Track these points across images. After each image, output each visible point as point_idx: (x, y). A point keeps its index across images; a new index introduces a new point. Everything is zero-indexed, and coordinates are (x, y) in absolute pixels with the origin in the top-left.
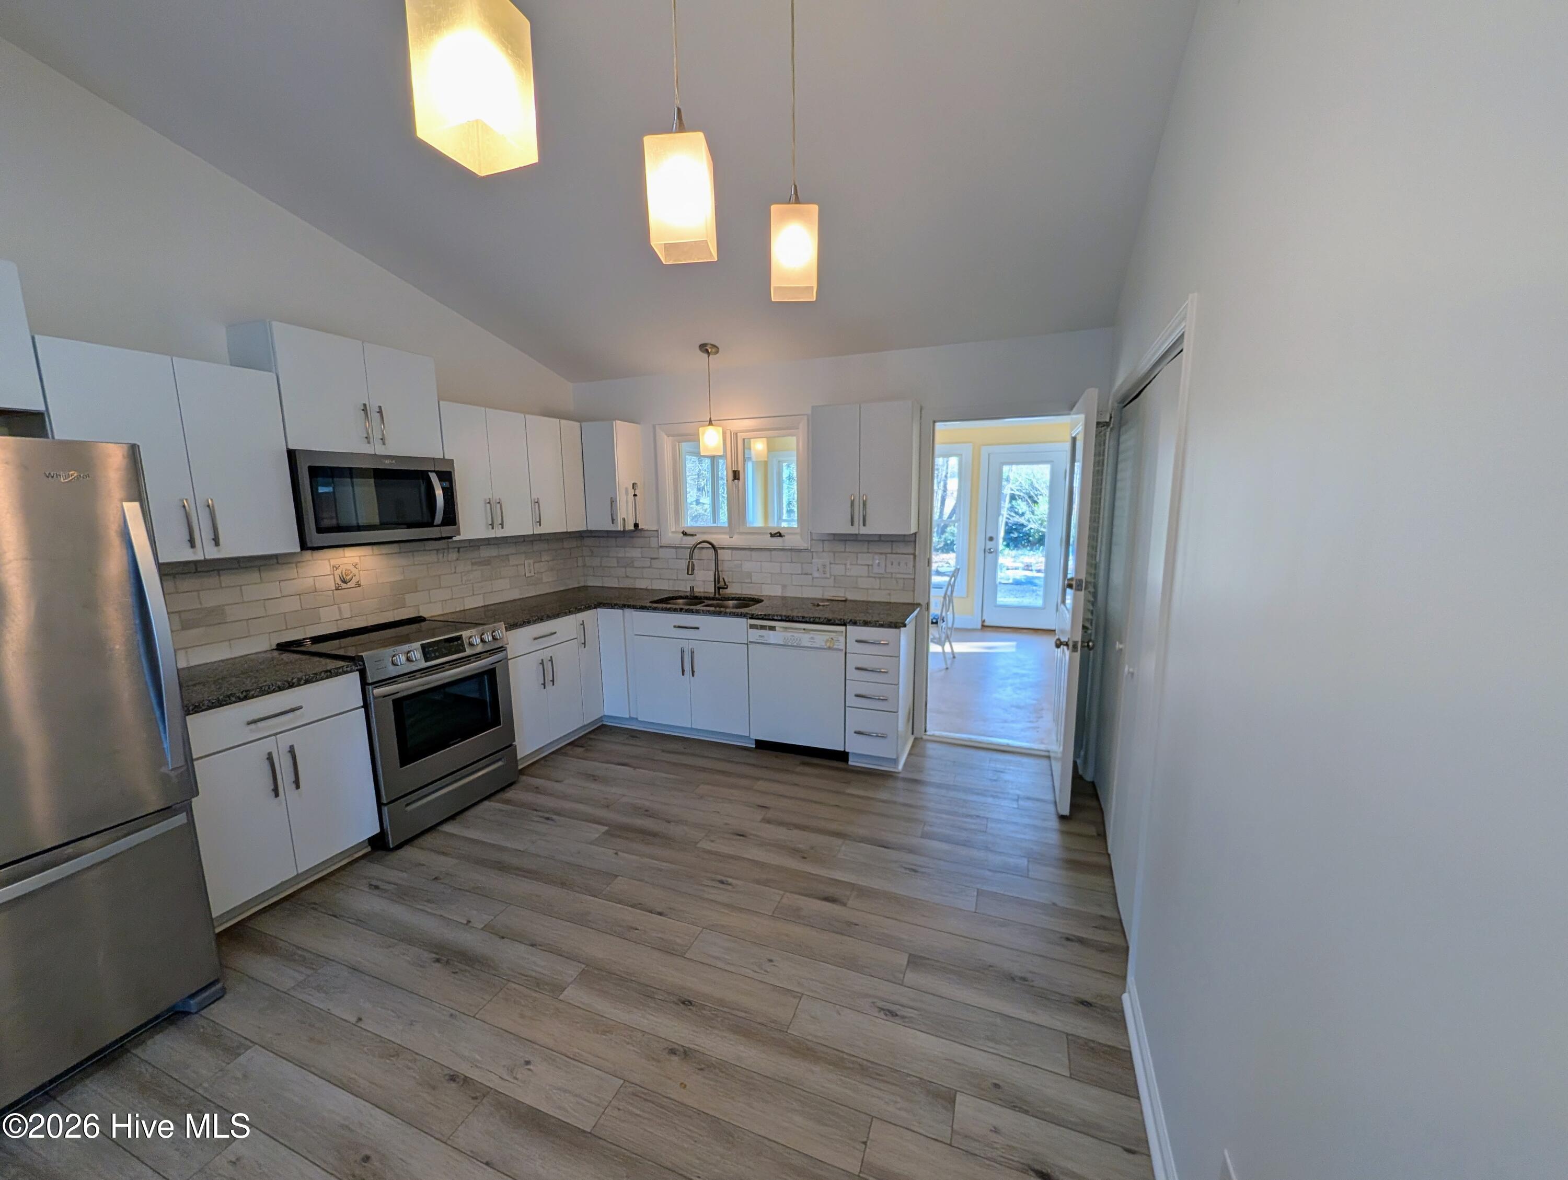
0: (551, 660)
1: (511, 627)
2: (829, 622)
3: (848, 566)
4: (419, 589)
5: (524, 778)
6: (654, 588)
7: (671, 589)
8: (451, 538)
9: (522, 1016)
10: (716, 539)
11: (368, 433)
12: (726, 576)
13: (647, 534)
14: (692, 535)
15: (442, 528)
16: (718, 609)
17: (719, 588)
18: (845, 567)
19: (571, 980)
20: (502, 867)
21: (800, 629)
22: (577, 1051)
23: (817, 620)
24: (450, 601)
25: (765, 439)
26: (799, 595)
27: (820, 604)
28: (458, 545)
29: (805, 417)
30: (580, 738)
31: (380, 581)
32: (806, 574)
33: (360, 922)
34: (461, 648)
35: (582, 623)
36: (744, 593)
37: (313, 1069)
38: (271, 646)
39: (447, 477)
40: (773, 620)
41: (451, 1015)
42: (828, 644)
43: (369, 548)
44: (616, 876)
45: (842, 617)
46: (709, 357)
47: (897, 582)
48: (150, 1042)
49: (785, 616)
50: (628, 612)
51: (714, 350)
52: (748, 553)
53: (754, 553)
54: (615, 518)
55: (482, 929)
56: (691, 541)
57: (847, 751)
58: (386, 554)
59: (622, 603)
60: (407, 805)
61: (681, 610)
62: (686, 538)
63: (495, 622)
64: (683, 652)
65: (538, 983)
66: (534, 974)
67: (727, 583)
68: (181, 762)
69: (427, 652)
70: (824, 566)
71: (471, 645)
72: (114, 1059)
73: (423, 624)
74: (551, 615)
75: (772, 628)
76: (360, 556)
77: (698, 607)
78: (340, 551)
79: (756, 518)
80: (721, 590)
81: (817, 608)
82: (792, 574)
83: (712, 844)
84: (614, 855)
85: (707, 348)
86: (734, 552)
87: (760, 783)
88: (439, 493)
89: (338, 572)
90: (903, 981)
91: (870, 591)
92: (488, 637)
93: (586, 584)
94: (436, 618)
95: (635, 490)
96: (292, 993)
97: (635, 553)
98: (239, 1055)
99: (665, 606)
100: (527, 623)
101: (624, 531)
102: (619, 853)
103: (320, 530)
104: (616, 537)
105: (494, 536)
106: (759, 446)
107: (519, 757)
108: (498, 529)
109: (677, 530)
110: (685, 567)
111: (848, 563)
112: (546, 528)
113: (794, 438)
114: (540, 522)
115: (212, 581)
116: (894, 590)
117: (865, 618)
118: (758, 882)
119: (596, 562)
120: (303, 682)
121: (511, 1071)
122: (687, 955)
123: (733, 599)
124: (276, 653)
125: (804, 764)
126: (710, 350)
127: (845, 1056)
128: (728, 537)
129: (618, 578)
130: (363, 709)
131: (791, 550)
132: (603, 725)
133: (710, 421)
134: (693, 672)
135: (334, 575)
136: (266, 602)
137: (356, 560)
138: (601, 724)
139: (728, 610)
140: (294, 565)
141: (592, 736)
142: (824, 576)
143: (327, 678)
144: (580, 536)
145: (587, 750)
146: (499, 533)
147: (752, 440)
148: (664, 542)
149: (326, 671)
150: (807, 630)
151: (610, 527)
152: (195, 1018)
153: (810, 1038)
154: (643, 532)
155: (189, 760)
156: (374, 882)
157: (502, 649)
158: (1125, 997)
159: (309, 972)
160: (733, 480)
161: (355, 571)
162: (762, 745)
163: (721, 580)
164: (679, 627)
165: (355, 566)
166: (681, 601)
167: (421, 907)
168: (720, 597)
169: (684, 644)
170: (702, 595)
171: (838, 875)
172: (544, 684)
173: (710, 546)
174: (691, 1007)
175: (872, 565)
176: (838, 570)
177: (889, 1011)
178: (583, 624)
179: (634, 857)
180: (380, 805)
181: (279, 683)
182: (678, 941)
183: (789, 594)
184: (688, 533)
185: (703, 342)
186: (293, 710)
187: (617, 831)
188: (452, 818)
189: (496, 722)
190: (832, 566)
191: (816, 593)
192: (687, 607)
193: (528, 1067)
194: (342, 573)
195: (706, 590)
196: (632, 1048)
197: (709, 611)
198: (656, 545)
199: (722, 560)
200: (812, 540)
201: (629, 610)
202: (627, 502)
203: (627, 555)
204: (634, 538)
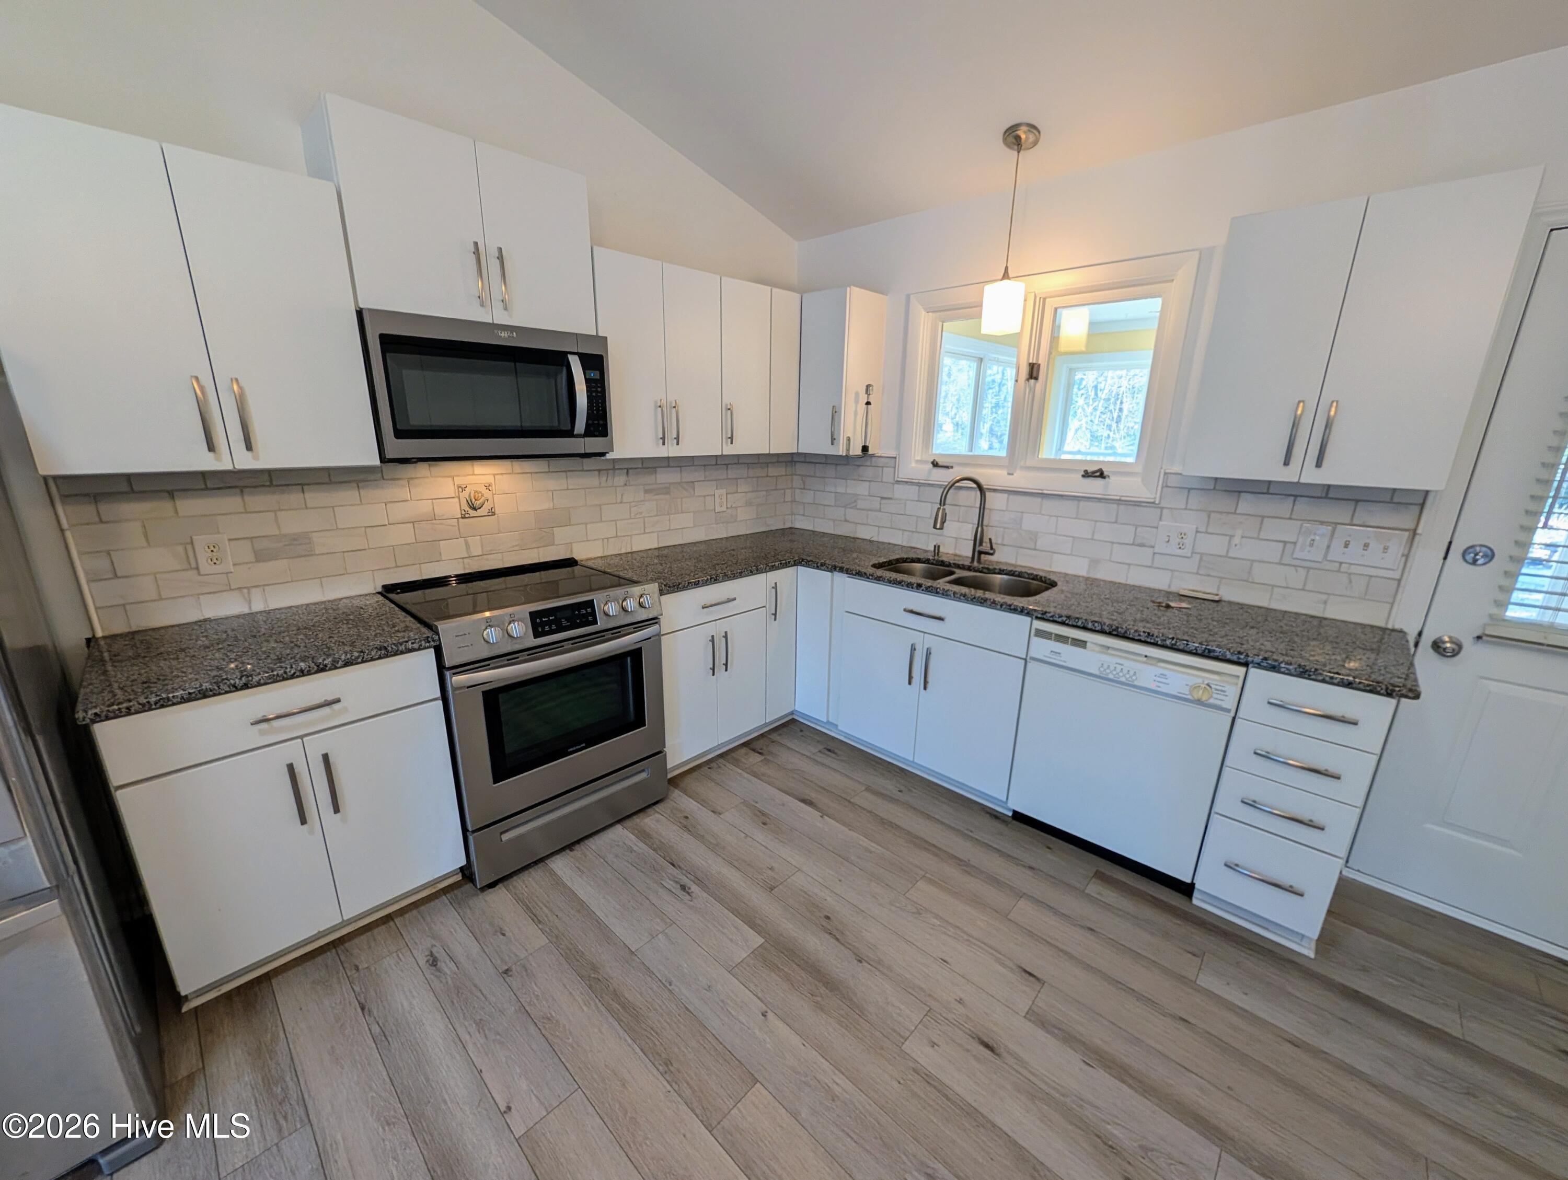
0: (726, 637)
1: (670, 587)
3: (1237, 540)
4: (572, 523)
6: (881, 540)
7: (905, 544)
8: (603, 454)
10: (986, 476)
11: (483, 293)
12: (990, 533)
13: (881, 462)
14: (947, 467)
15: (586, 439)
17: (980, 553)
18: (1231, 541)
21: (1137, 655)
24: (613, 539)
26: (1122, 580)
27: (1172, 604)
30: (760, 736)
31: (521, 509)
32: (1142, 545)
34: (590, 618)
35: (774, 585)
36: (1019, 563)
38: (375, 589)
39: (595, 363)
40: (1085, 628)
42: (1197, 694)
43: (507, 464)
46: (1019, 151)
47: (1354, 581)
50: (840, 578)
51: (1030, 137)
52: (1037, 500)
53: (1047, 503)
54: (835, 437)
56: (944, 477)
58: (531, 473)
59: (832, 563)
60: (503, 833)
61: (919, 586)
62: (937, 471)
63: (645, 583)
64: (913, 649)
67: (994, 546)
69: (542, 622)
70: (1182, 536)
71: (607, 614)
74: (730, 573)
75: (1082, 644)
76: (494, 475)
77: (946, 583)
78: (466, 467)
80: (983, 553)
82: (1113, 543)
86: (1013, 497)
88: (583, 387)
89: (465, 494)
92: (630, 604)
93: (793, 526)
94: (593, 563)
95: (869, 395)
97: (861, 489)
99: (891, 573)
100: (693, 584)
101: (847, 457)
104: (834, 464)
105: (670, 454)
106: (1077, 321)
107: (669, 766)
108: (672, 445)
109: (925, 457)
110: (931, 515)
111: (1239, 533)
112: (741, 447)
113: (1159, 302)
114: (729, 437)
115: (293, 498)
116: (1343, 596)
119: (808, 497)
123: (1001, 572)
126: (1023, 138)
128: (1005, 472)
129: (835, 521)
130: (439, 702)
131: (1119, 502)
133: (1006, 269)
134: (926, 682)
135: (459, 497)
136: (368, 529)
137: (490, 479)
138: (791, 718)
139: (993, 595)
140: (405, 482)
141: (774, 736)
142: (1179, 552)
144: (791, 460)
146: (678, 451)
147: (1068, 310)
148: (903, 475)
150: (1152, 658)
151: (828, 450)
154: (874, 459)
157: (654, 620)
160: (1028, 380)
161: (487, 494)
162: (1025, 820)
163: (986, 540)
164: (912, 612)
165: (488, 487)
166: (919, 568)
168: (980, 568)
169: (918, 639)
170: (952, 561)
172: (713, 669)
173: (974, 486)
175: (1294, 543)
176: (1213, 545)
178: (775, 588)
180: (465, 831)
184: (940, 464)
185: (1013, 124)
186: (328, 703)
187: (775, 953)
189: (639, 721)
190: (1200, 535)
191: (1158, 581)
192: (928, 581)
194: (470, 496)
195: (958, 552)
198: (892, 481)
199: (991, 510)
200: (1167, 486)
201: (841, 574)
202: (856, 414)
203: (849, 491)
204: (862, 468)
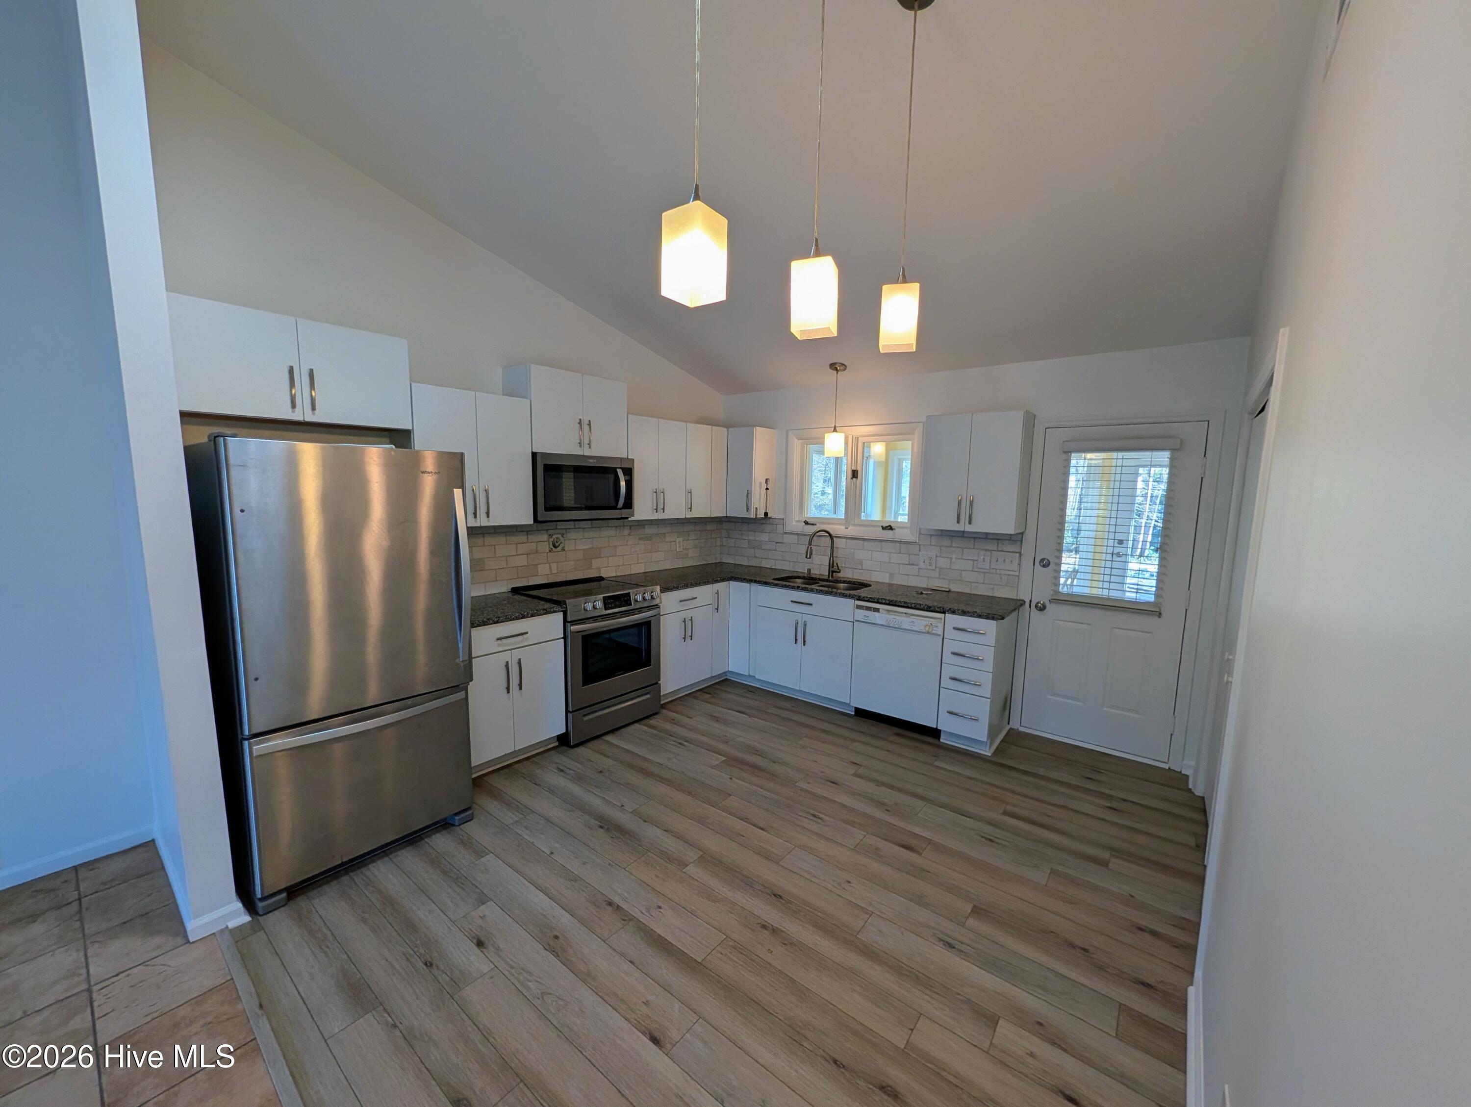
0: (691, 620)
1: (665, 589)
2: (929, 609)
3: (953, 560)
4: (601, 556)
5: (664, 711)
6: (777, 568)
7: (791, 569)
8: (626, 518)
9: (657, 876)
10: (833, 529)
11: (581, 441)
12: (840, 562)
13: (775, 522)
14: (813, 524)
15: (623, 510)
16: (830, 589)
17: (833, 572)
18: (951, 561)
19: (692, 860)
20: (646, 773)
21: (902, 613)
22: (694, 908)
23: (918, 606)
24: (621, 567)
25: (884, 443)
26: (905, 583)
27: (924, 592)
28: (631, 524)
29: (922, 424)
30: (708, 687)
32: (913, 565)
33: (551, 791)
34: (628, 602)
35: (717, 591)
36: (855, 577)
37: (524, 876)
38: (508, 589)
39: (628, 472)
40: (878, 602)
41: (610, 864)
42: (927, 629)
43: (573, 523)
44: (730, 795)
45: (942, 606)
46: (837, 373)
47: (1001, 578)
48: (433, 837)
49: (889, 600)
50: (755, 587)
51: (842, 368)
52: (861, 542)
53: (866, 544)
54: (749, 507)
55: (631, 812)
56: (811, 530)
57: (939, 728)
58: (583, 528)
59: (750, 578)
60: (585, 715)
61: (798, 588)
62: (807, 526)
63: (652, 585)
64: (797, 623)
65: (669, 858)
66: (666, 850)
67: (840, 568)
68: (467, 658)
69: (609, 602)
70: (930, 559)
71: (636, 601)
72: (416, 842)
73: (602, 582)
74: (694, 583)
75: (877, 610)
76: (566, 529)
77: (813, 587)
78: (555, 525)
79: (873, 512)
80: (834, 574)
81: (920, 596)
82: (899, 564)
83: (808, 785)
84: (729, 780)
85: (837, 366)
86: (849, 541)
87: (856, 744)
88: (623, 484)
89: (552, 540)
90: (964, 924)
91: (974, 585)
92: (647, 596)
93: (722, 561)
94: (611, 579)
95: (767, 484)
96: (511, 826)
97: (765, 537)
98: (483, 857)
99: (785, 583)
100: (676, 588)
101: (756, 519)
102: (733, 779)
103: (547, 509)
104: (749, 523)
105: (657, 518)
106: (878, 449)
107: (662, 694)
108: (660, 512)
109: (800, 519)
110: (804, 552)
111: (954, 557)
112: (696, 513)
113: (910, 442)
114: (691, 508)
116: (997, 585)
117: (964, 609)
118: (847, 822)
119: (731, 543)
120: (529, 615)
121: (648, 910)
122: (781, 863)
123: (844, 582)
124: (510, 595)
125: (898, 734)
126: (838, 368)
127: (904, 966)
128: (843, 527)
129: (748, 557)
130: (563, 640)
131: (900, 542)
132: (726, 679)
133: (835, 427)
134: (804, 642)
135: (549, 541)
137: (564, 532)
138: (725, 677)
139: (839, 591)
140: (526, 533)
141: (717, 686)
142: (930, 567)
143: (544, 614)
144: (720, 521)
145: (713, 697)
146: (660, 516)
147: (872, 443)
148: (788, 529)
149: (544, 610)
150: (908, 614)
151: (745, 515)
152: (457, 828)
153: (875, 945)
154: (771, 520)
155: (470, 658)
156: (561, 767)
157: (657, 606)
158: (1191, 990)
159: (521, 816)
160: (852, 479)
161: (562, 539)
162: (861, 714)
163: (835, 565)
164: (796, 602)
165: (563, 535)
166: (799, 581)
167: (592, 790)
168: (832, 579)
169: (798, 617)
170: (818, 577)
171: (917, 830)
172: (685, 638)
173: (828, 535)
174: (781, 900)
175: (977, 560)
176: (943, 563)
177: (947, 942)
178: (718, 593)
179: (746, 784)
180: (567, 712)
181: (517, 614)
182: (775, 851)
183: (897, 581)
184: (809, 523)
185: (832, 362)
186: (522, 634)
187: (732, 762)
188: (612, 732)
189: (648, 663)
190: (938, 558)
191: (921, 583)
192: (804, 586)
193: (660, 910)
194: (555, 541)
195: (821, 573)
196: (734, 916)
197: (822, 591)
198: (782, 532)
199: (837, 548)
200: (921, 534)
201: (755, 584)
202: (760, 494)
203: (757, 539)
204: (764, 525)
